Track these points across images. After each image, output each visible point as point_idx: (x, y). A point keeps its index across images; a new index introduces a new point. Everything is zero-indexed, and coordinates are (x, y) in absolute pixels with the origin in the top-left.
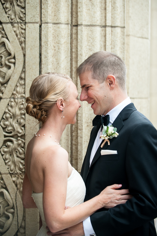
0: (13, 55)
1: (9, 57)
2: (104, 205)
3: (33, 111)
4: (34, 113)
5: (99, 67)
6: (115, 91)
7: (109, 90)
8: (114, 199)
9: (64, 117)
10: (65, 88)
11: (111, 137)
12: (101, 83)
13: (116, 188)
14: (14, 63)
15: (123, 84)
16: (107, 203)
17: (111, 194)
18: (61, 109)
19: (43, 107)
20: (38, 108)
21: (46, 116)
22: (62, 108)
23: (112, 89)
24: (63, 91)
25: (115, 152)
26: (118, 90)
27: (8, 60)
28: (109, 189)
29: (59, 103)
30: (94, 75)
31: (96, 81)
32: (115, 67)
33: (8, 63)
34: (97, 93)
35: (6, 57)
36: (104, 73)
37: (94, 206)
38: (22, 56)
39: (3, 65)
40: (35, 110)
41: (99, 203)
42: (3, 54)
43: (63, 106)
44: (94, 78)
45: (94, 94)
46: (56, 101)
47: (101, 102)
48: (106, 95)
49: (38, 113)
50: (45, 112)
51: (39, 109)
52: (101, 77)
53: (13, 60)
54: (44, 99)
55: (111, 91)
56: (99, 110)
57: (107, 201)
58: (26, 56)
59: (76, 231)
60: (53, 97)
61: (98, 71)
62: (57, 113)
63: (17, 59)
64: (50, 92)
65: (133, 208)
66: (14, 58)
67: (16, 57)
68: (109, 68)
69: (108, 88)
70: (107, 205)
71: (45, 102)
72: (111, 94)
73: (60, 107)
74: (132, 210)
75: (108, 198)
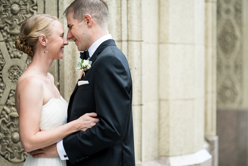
0: (35, 3)
1: (33, 5)
2: (80, 129)
3: (20, 46)
4: (21, 48)
5: (78, 8)
6: (93, 29)
7: (87, 28)
8: (89, 125)
9: (47, 52)
10: (48, 26)
11: (85, 69)
12: (80, 22)
13: (93, 116)
14: (37, 10)
15: (102, 22)
16: (82, 128)
17: (87, 120)
18: (44, 45)
19: (28, 42)
20: (24, 43)
21: (32, 50)
22: (44, 43)
23: (90, 27)
24: (46, 29)
25: (86, 82)
26: (96, 28)
27: (32, 7)
28: (87, 116)
29: (41, 40)
30: (74, 15)
31: (76, 20)
32: (92, 8)
33: (31, 10)
34: (77, 31)
35: (31, 5)
36: (82, 13)
37: (68, 130)
38: (43, 3)
39: (28, 12)
40: (22, 45)
41: (74, 127)
42: (28, 3)
43: (46, 42)
44: (75, 18)
45: (74, 32)
46: (38, 37)
47: (80, 39)
48: (84, 33)
49: (24, 48)
50: (30, 48)
51: (25, 45)
52: (80, 17)
53: (36, 7)
54: (28, 35)
55: (89, 29)
56: (80, 46)
57: (82, 126)
58: (46, 3)
59: (51, 152)
60: (36, 33)
61: (78, 12)
62: (42, 49)
63: (39, 6)
64: (33, 30)
65: (96, 131)
66: (37, 5)
67: (38, 5)
68: (87, 8)
69: (86, 27)
70: (82, 130)
71: (29, 38)
72: (89, 32)
73: (42, 43)
74: (94, 133)
75: (83, 123)
